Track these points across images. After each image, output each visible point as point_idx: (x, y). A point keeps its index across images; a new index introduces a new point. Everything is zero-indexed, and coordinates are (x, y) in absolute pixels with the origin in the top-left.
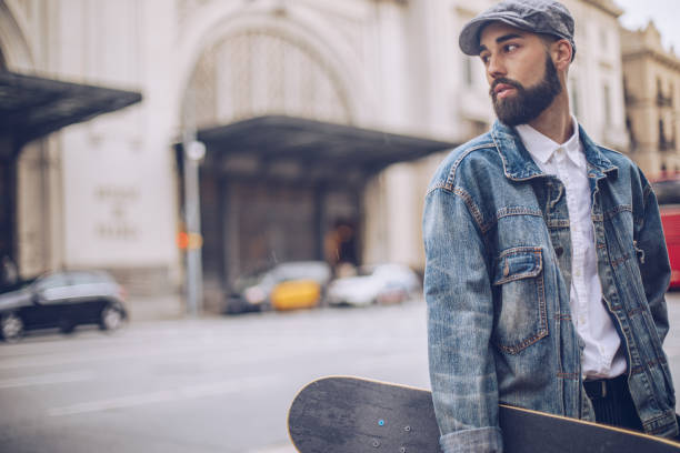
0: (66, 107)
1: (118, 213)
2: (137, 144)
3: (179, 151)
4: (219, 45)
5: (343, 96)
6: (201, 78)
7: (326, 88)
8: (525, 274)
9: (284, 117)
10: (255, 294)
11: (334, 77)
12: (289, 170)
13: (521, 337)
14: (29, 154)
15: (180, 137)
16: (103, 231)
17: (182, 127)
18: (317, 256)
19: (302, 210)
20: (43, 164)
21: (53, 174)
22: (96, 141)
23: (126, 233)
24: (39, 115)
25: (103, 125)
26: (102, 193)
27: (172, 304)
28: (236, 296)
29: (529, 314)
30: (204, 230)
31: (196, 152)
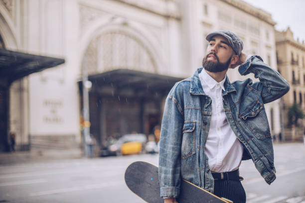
0: (31, 65)
1: (54, 112)
2: (62, 82)
3: (81, 85)
4: (98, 38)
5: (153, 61)
6: (90, 53)
7: (145, 57)
8: (188, 131)
9: (127, 70)
10: (114, 148)
11: (149, 52)
12: (129, 93)
13: (186, 153)
14: (15, 85)
15: (82, 78)
16: (47, 120)
17: (82, 74)
18: (141, 131)
19: (135, 111)
20: (21, 90)
21: (25, 94)
22: (44, 80)
23: (57, 120)
24: (20, 68)
25: (47, 73)
26: (47, 103)
27: (77, 152)
28: (106, 149)
29: (189, 145)
30: (91, 120)
31: (88, 85)
